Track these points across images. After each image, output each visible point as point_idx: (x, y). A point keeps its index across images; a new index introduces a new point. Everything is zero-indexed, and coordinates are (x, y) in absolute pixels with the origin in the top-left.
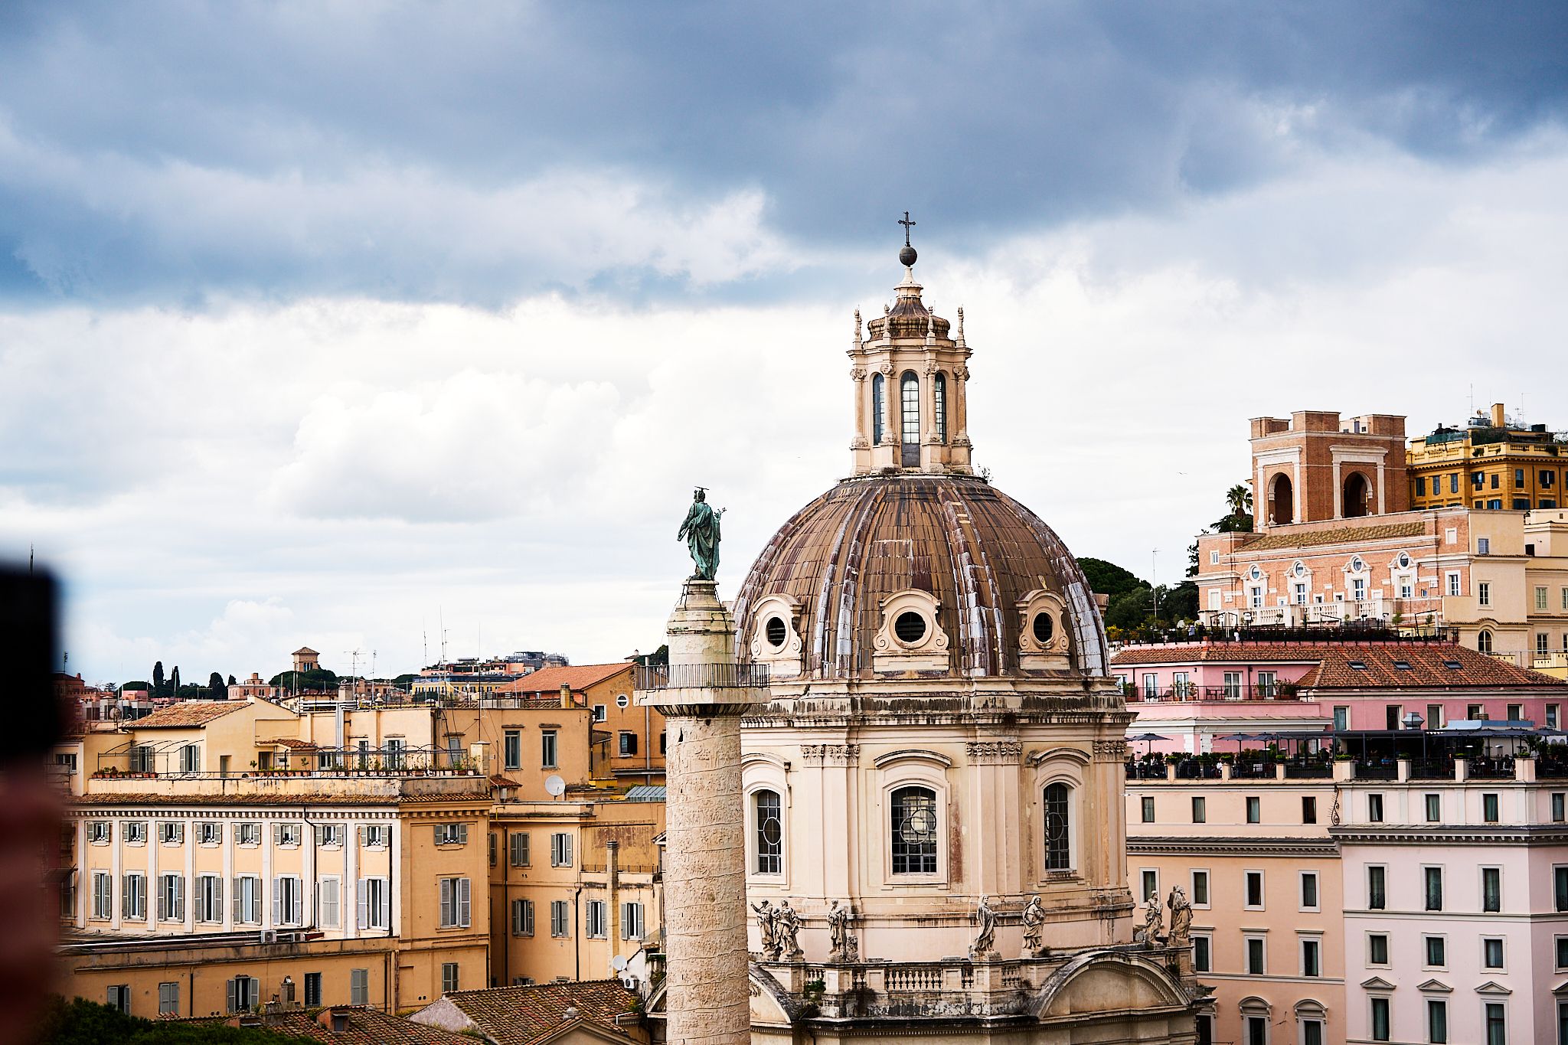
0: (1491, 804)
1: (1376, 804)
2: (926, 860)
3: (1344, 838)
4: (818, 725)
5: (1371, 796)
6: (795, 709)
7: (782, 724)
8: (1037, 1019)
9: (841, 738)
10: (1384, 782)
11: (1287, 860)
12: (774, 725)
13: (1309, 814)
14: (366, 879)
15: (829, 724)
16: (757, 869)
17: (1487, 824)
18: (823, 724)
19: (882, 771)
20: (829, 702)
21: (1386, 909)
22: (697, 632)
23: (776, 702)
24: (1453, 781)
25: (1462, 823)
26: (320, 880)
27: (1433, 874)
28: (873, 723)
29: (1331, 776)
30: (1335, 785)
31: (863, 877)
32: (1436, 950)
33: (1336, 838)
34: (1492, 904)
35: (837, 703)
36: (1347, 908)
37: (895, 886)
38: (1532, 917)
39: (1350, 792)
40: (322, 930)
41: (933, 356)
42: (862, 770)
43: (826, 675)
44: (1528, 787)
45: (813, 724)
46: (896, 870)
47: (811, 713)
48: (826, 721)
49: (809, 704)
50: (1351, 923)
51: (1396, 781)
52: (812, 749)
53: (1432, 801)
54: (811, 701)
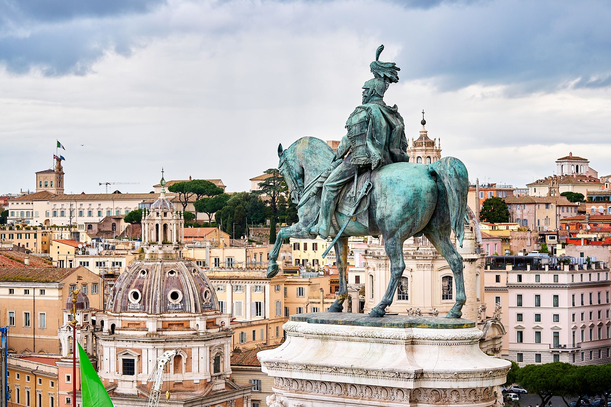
0: (556, 277)
1: (520, 278)
2: (450, 296)
3: (510, 287)
4: (424, 259)
5: (518, 275)
6: (414, 254)
7: (411, 258)
8: (485, 339)
9: (430, 262)
10: (523, 271)
11: (491, 293)
12: (408, 258)
13: (498, 279)
14: (254, 302)
15: (427, 258)
16: (397, 299)
17: (555, 283)
18: (425, 258)
19: (440, 272)
20: (426, 252)
21: (523, 306)
22: (469, 239)
23: (407, 252)
24: (544, 271)
25: (547, 283)
26: (234, 302)
27: (538, 297)
28: (439, 258)
29: (505, 269)
30: (507, 272)
31: (434, 301)
32: (538, 318)
33: (508, 287)
34: (556, 305)
35: (429, 253)
36: (510, 306)
37: (443, 303)
38: (568, 308)
39: (511, 274)
40: (235, 317)
41: (436, 152)
42: (434, 271)
43: (424, 244)
44: (568, 273)
45: (422, 258)
46: (443, 299)
47: (421, 255)
48: (426, 257)
49: (420, 253)
50: (511, 310)
51: (526, 271)
52: (421, 265)
53: (538, 276)
54: (421, 252)
